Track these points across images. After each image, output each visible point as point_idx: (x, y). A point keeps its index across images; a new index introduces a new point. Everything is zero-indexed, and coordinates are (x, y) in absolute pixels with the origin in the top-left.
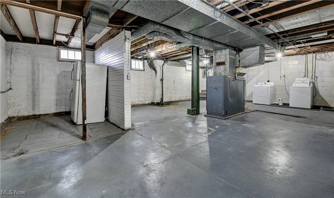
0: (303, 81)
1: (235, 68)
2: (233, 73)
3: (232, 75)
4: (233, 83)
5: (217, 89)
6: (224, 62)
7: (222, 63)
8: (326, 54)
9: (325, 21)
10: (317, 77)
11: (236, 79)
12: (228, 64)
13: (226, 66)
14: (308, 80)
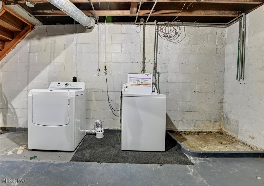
0: (140, 80)
9: (228, 3)
10: (159, 73)
14: (150, 78)
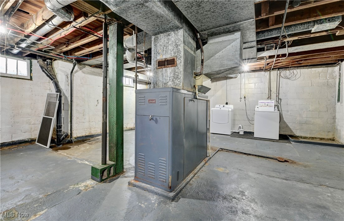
0: (267, 104)
1: (194, 75)
2: (191, 85)
3: (190, 89)
4: (191, 106)
5: (156, 121)
6: (174, 59)
7: (171, 62)
8: (291, 71)
10: (281, 99)
11: (197, 99)
12: (182, 64)
13: (178, 68)
14: (273, 102)
